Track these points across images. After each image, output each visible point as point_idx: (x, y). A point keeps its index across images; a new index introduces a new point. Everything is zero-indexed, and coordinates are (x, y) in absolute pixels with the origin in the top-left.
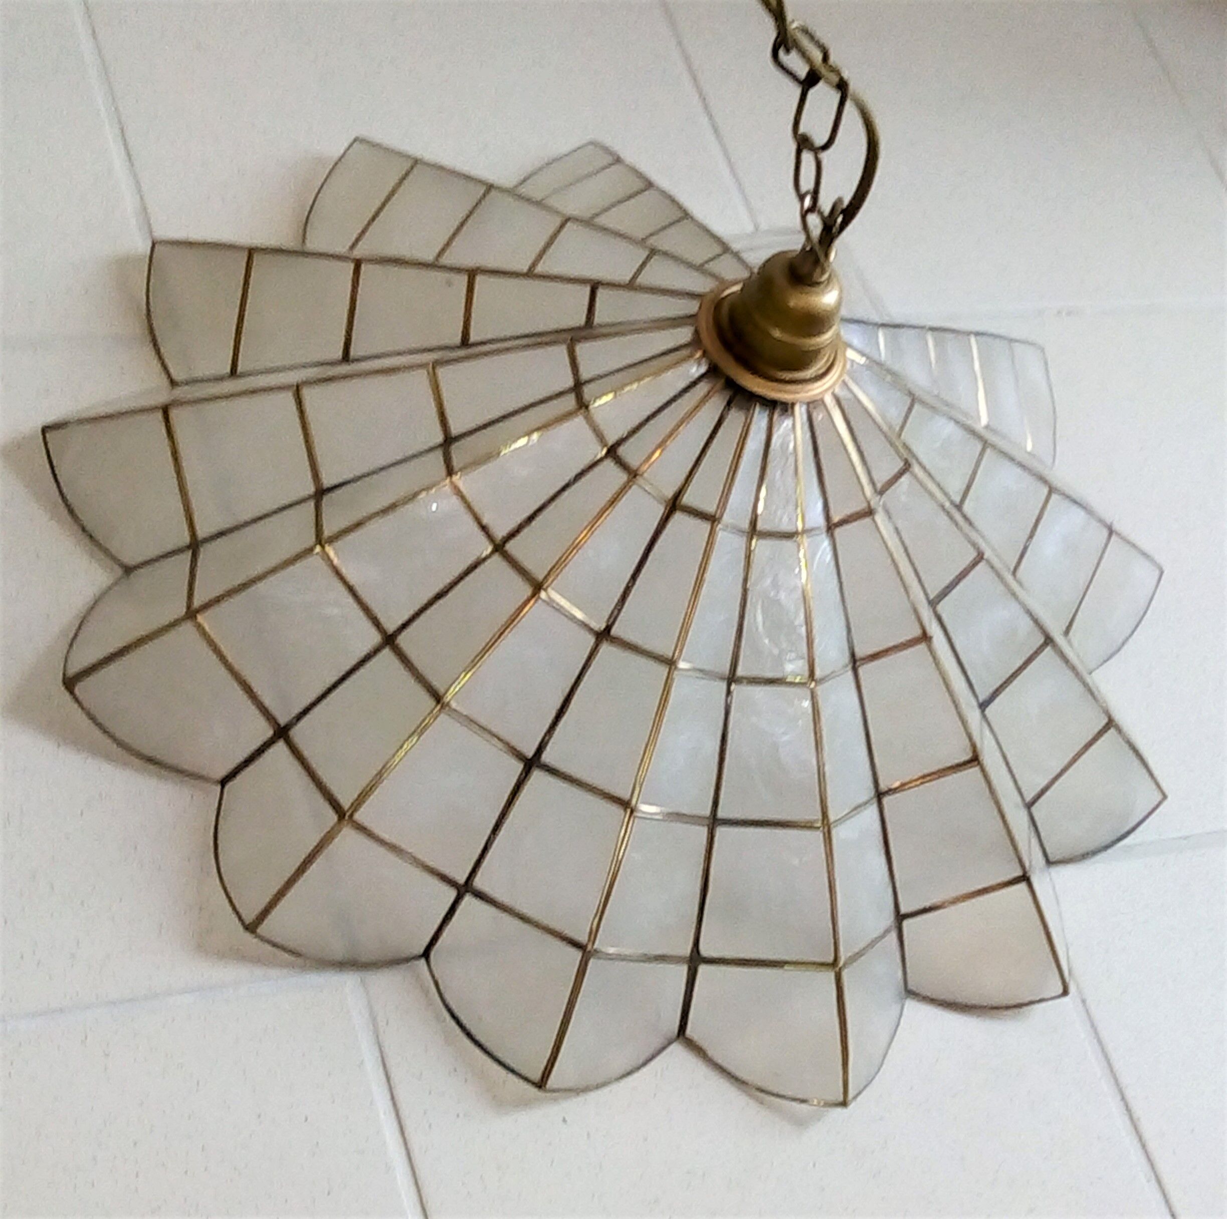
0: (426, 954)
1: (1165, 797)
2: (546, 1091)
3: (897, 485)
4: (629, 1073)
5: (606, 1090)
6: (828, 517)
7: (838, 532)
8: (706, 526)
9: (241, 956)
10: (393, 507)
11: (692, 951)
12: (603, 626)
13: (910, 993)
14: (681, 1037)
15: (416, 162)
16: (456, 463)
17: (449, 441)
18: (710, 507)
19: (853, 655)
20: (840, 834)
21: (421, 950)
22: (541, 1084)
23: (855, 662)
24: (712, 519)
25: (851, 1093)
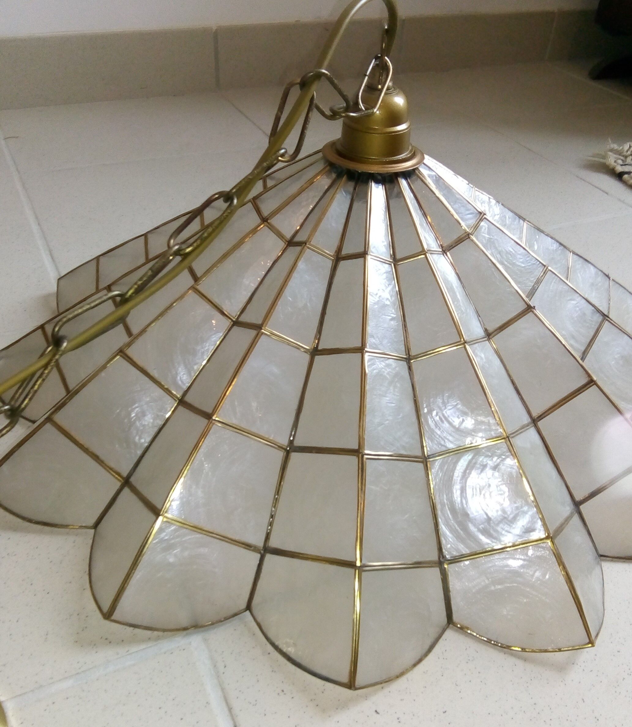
2: (356, 689)
4: (420, 661)
5: (403, 679)
9: (108, 641)
13: (602, 557)
14: (451, 625)
21: (244, 605)
22: (351, 685)
23: (489, 335)
25: (593, 634)
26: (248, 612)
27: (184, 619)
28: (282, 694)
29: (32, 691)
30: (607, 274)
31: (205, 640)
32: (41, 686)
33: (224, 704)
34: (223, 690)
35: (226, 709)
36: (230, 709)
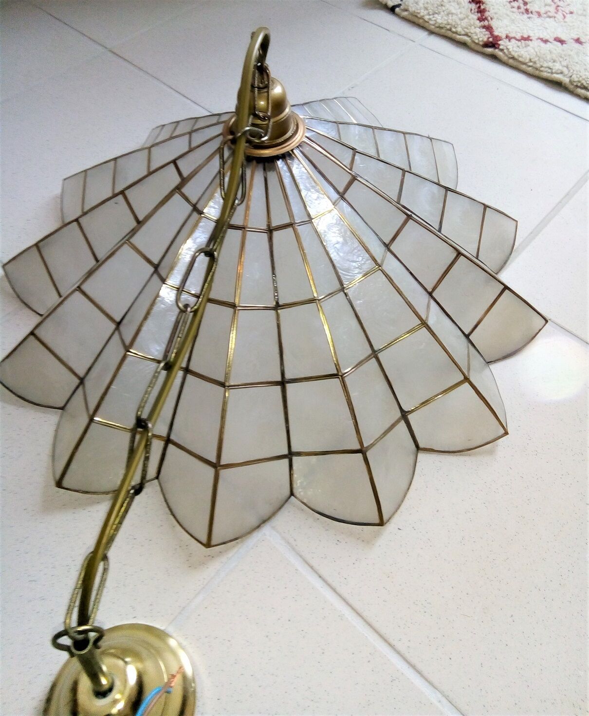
0: (292, 494)
1: (517, 221)
3: (355, 162)
6: (338, 192)
7: (346, 196)
8: (290, 230)
10: (148, 313)
11: (401, 413)
12: (275, 303)
13: (489, 363)
14: (419, 450)
15: (85, 171)
16: (164, 276)
17: (156, 267)
18: (287, 220)
19: (384, 244)
20: (431, 323)
22: (381, 522)
23: (387, 246)
24: (291, 225)
26: (292, 497)
27: (253, 521)
28: (338, 543)
29: (180, 613)
30: (427, 136)
31: (273, 528)
32: (184, 608)
33: (306, 566)
34: (301, 556)
35: (309, 569)
36: (312, 567)
